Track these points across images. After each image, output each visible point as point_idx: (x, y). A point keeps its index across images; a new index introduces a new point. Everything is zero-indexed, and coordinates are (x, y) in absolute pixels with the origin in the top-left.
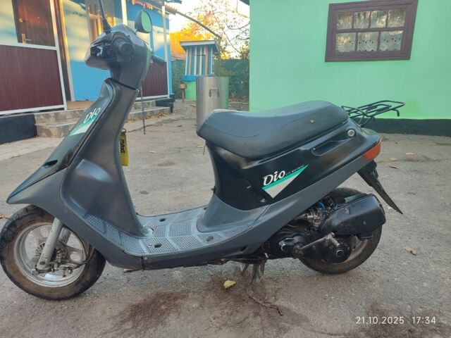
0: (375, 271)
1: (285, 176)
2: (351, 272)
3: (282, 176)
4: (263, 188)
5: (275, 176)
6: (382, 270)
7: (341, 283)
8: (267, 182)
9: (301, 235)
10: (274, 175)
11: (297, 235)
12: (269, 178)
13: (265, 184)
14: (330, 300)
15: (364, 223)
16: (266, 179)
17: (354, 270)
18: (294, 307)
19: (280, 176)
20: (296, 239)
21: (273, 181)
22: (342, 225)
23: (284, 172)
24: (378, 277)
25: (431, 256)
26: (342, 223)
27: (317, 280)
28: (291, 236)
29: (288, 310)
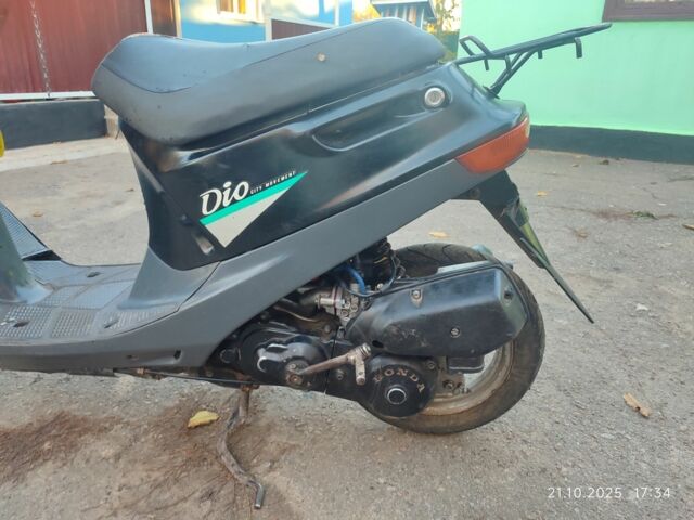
0: (525, 441)
1: (249, 195)
2: (466, 436)
3: (241, 193)
4: (203, 221)
5: (227, 193)
6: (543, 443)
7: (429, 457)
8: (210, 207)
9: (308, 341)
10: (223, 190)
11: (299, 340)
12: (213, 198)
13: (205, 212)
14: (383, 493)
15: (455, 332)
16: (205, 198)
17: (478, 433)
18: (297, 494)
19: (236, 195)
20: (299, 349)
21: (221, 207)
22: (394, 330)
23: (246, 184)
24: (526, 457)
25: (683, 428)
26: (394, 325)
27: (384, 439)
28: (284, 340)
29: (280, 498)
